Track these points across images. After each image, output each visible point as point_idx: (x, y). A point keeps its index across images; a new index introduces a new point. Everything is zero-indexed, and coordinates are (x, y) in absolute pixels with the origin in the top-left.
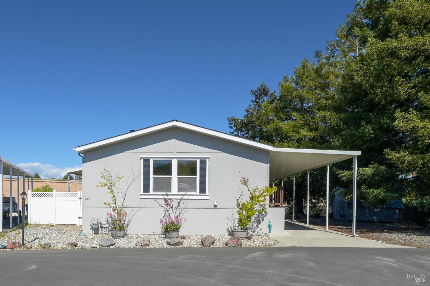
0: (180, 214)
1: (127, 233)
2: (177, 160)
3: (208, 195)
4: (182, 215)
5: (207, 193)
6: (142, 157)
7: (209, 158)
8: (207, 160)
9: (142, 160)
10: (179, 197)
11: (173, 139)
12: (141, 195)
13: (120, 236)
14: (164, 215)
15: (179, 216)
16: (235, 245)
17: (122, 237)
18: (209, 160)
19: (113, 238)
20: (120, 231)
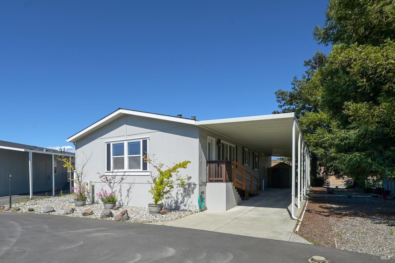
0: (130, 188)
1: (99, 203)
2: (127, 142)
3: (149, 172)
5: (148, 170)
6: (106, 141)
7: (149, 138)
8: (148, 139)
9: (106, 144)
10: (122, 174)
12: (106, 172)
13: (79, 205)
14: (120, 189)
16: (119, 219)
17: (81, 206)
18: (149, 140)
20: (78, 201)
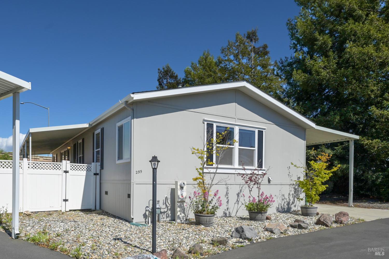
0: (240, 191)
2: (239, 128)
3: (264, 170)
4: (242, 192)
5: (263, 168)
6: (205, 119)
7: (265, 129)
8: (264, 131)
9: (206, 123)
11: (235, 103)
14: (226, 193)
15: (240, 194)
18: (266, 132)
19: (206, 226)
